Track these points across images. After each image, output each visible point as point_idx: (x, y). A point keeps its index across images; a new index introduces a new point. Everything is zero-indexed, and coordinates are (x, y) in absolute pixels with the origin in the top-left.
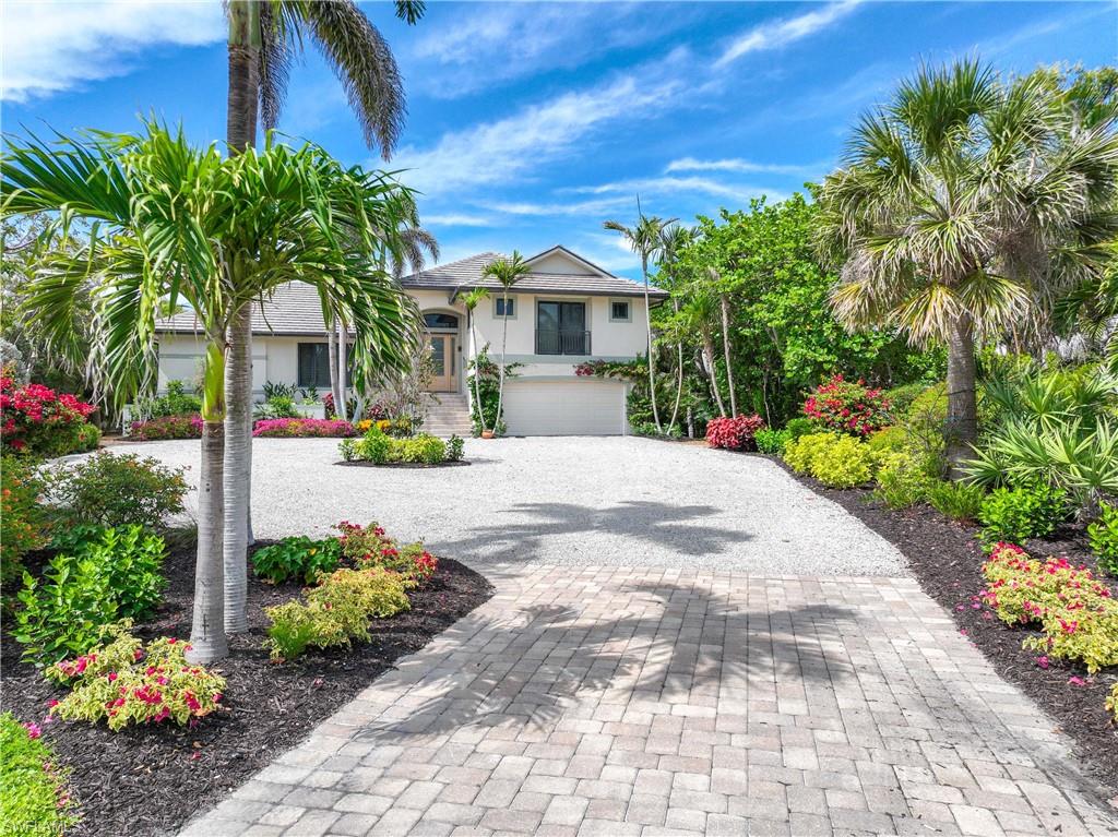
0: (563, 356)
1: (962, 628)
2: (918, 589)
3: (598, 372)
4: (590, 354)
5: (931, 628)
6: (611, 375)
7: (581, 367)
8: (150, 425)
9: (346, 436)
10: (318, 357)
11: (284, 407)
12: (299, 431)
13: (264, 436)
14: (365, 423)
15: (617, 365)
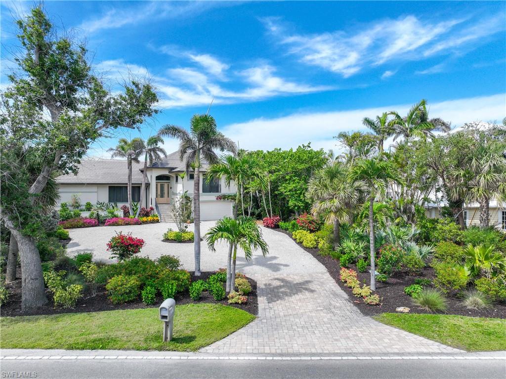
0: (212, 193)
1: (337, 283)
2: (330, 276)
3: (223, 198)
4: (220, 192)
5: (332, 283)
6: (228, 199)
7: (218, 197)
8: (67, 224)
9: (139, 224)
10: (116, 191)
11: (112, 213)
12: (123, 223)
13: (110, 225)
14: (145, 219)
15: (230, 196)
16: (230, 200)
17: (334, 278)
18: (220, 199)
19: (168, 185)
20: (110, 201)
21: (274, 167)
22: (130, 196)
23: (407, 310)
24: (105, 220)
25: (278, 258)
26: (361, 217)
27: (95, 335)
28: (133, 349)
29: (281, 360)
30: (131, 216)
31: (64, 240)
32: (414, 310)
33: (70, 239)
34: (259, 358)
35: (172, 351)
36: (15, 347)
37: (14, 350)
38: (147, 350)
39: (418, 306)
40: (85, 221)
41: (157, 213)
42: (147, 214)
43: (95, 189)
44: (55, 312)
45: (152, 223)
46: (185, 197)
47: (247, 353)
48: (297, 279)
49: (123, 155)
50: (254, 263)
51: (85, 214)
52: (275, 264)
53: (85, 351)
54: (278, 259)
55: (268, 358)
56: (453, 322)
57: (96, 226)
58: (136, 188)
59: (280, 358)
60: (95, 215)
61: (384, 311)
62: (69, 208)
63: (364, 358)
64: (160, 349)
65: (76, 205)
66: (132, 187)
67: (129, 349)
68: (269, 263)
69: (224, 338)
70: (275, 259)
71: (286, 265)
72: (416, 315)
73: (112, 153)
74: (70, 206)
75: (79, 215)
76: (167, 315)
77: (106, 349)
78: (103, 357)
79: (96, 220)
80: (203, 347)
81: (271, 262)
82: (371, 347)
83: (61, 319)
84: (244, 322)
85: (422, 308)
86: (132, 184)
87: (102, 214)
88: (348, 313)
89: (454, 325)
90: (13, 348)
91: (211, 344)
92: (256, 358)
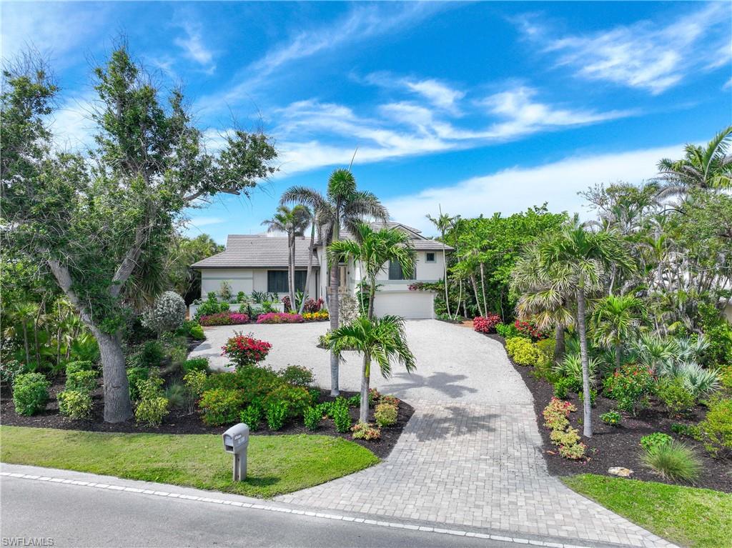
0: (403, 280)
1: (537, 421)
3: (420, 288)
4: (416, 279)
5: (529, 421)
6: (426, 289)
7: (411, 286)
8: (211, 319)
9: (301, 322)
10: (276, 277)
11: (268, 307)
12: (279, 320)
13: (262, 323)
14: (308, 315)
15: (429, 285)
16: (429, 290)
17: (537, 414)
18: (415, 288)
19: (345, 269)
20: (269, 290)
21: (485, 242)
22: (292, 284)
23: (626, 472)
24: (258, 315)
25: (467, 378)
26: (596, 320)
27: (160, 464)
28: (193, 485)
29: (373, 526)
30: (294, 310)
31: (198, 340)
32: (642, 474)
33: (204, 339)
34: (345, 518)
35: (239, 494)
36: (69, 468)
37: (67, 471)
38: (209, 489)
39: (650, 469)
40: (233, 316)
41: (327, 308)
42: (315, 309)
43: (250, 274)
44: (137, 430)
45: (319, 321)
46: (363, 286)
47: (335, 510)
48: (479, 411)
49: (282, 229)
50: (426, 383)
51: (235, 308)
52: (457, 386)
53: (139, 481)
54: (465, 380)
55: (357, 520)
56: (698, 500)
57: (245, 323)
58: (301, 274)
59: (374, 522)
60: (245, 309)
61: (586, 472)
62: (218, 299)
63: (501, 538)
64: (225, 490)
65: (227, 296)
66: (295, 272)
67: (188, 485)
68: (448, 384)
69: (318, 485)
70: (460, 379)
71: (472, 391)
72: (638, 483)
73: (267, 226)
74: (218, 296)
75: (227, 308)
76: (232, 445)
77: (162, 482)
78: (152, 492)
79: (246, 316)
80: (282, 493)
81: (452, 384)
82: (527, 523)
83: (136, 439)
84: (358, 466)
85: (654, 473)
86: (296, 267)
87: (255, 307)
88: (525, 468)
89: (697, 505)
90: (66, 469)
91: (296, 491)
92: (340, 518)
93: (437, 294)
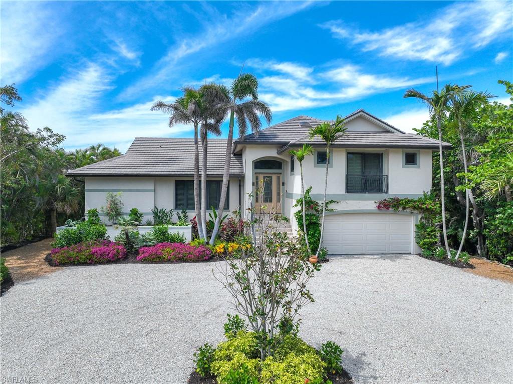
0: (367, 195)
3: (394, 207)
4: (387, 192)
7: (380, 203)
9: (207, 261)
10: (188, 189)
14: (221, 248)
18: (387, 207)
19: (279, 178)
20: (177, 207)
24: (140, 248)
43: (150, 185)
58: (214, 184)
62: (102, 218)
66: (207, 181)
74: (102, 215)
86: (208, 176)
93: (420, 216)
